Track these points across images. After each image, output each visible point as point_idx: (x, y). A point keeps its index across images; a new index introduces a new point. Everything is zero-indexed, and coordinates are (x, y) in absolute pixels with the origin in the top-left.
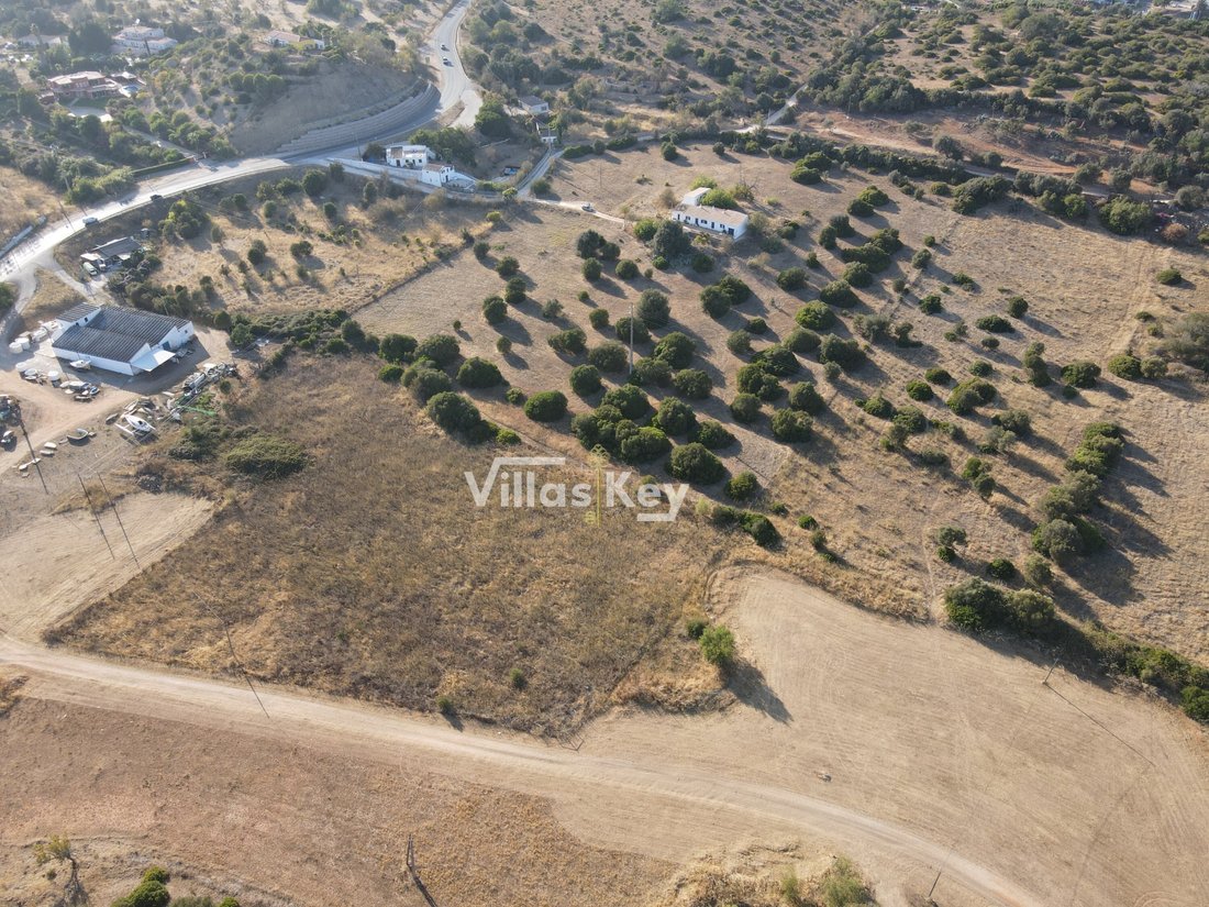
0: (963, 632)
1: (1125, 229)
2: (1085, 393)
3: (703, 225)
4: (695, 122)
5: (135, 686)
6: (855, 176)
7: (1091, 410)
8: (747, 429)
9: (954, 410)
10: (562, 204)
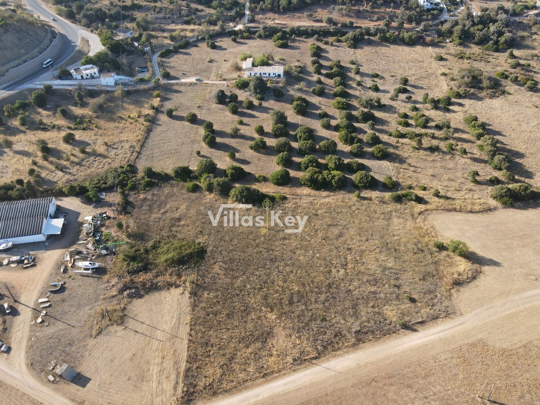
0: (511, 208)
1: (412, 43)
2: (451, 108)
3: (264, 75)
4: (212, 28)
5: (261, 397)
6: (300, 41)
7: (458, 113)
8: (363, 159)
9: (421, 127)
10: (183, 81)
